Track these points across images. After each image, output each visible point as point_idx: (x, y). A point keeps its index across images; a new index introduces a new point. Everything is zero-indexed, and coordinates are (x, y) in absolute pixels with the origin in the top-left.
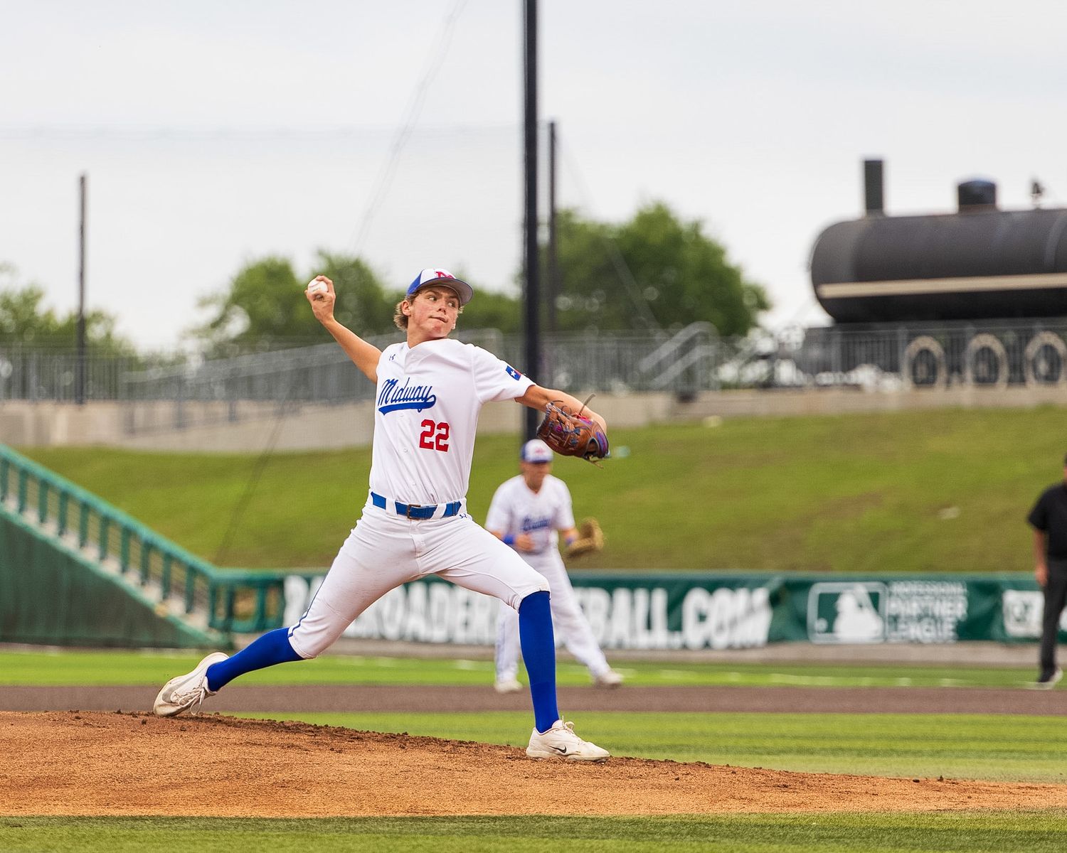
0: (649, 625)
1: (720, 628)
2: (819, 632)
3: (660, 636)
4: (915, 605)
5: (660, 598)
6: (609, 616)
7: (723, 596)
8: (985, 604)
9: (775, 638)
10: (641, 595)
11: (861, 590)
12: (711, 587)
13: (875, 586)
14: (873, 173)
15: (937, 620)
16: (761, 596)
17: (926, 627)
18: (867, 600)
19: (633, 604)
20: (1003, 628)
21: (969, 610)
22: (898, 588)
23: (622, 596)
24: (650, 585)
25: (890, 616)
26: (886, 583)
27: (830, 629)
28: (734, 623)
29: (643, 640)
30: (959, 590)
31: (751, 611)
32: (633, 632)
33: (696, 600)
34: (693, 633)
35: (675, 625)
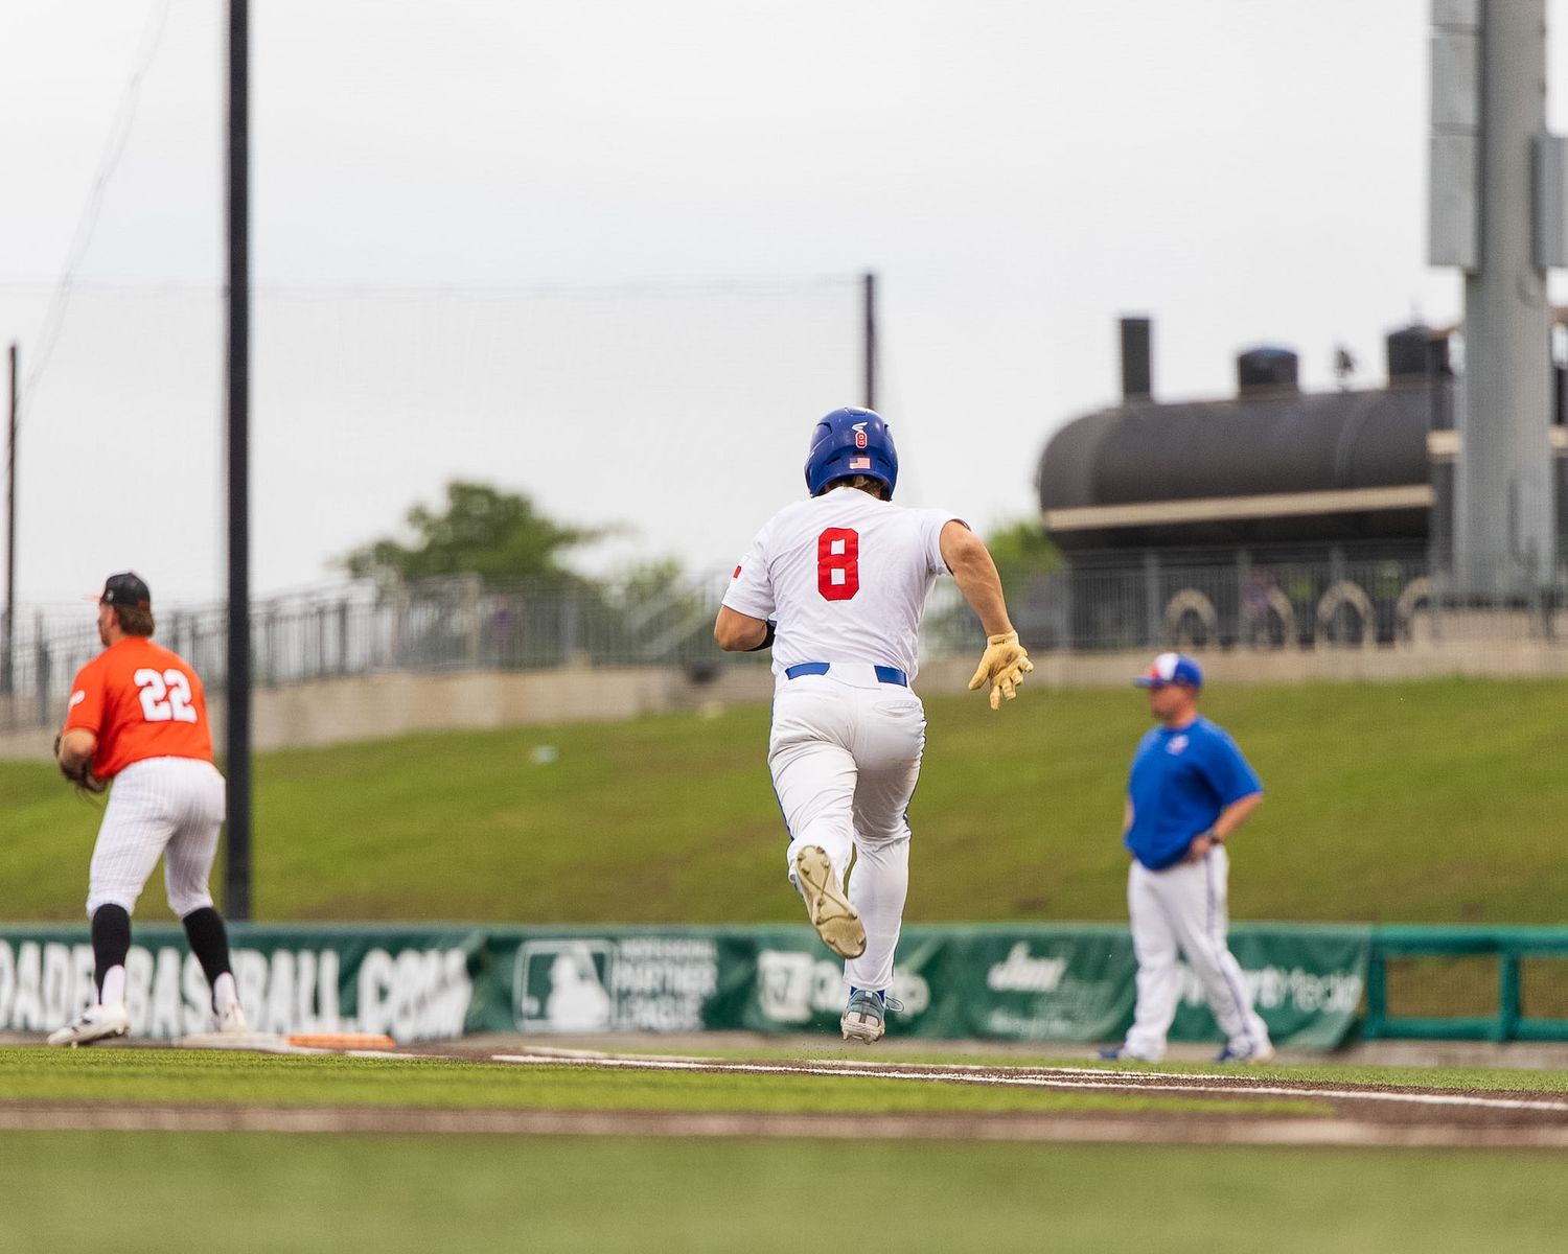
0: (316, 1007)
1: (405, 1012)
2: (530, 1017)
3: (330, 1025)
4: (649, 974)
5: (330, 964)
6: (266, 993)
7: (409, 960)
8: (738, 973)
9: (473, 1027)
10: (306, 960)
11: (583, 950)
12: (396, 947)
13: (601, 946)
14: (1136, 337)
15: (676, 996)
16: (456, 960)
17: (664, 1009)
18: (591, 967)
19: (296, 973)
20: (758, 1010)
21: (719, 983)
22: (631, 948)
23: (283, 960)
24: (318, 945)
25: (619, 991)
26: (613, 939)
27: (542, 1015)
28: (422, 1002)
29: (309, 1028)
30: (704, 950)
31: (443, 984)
32: (296, 1017)
33: (376, 965)
34: (372, 1019)
35: (350, 1010)
